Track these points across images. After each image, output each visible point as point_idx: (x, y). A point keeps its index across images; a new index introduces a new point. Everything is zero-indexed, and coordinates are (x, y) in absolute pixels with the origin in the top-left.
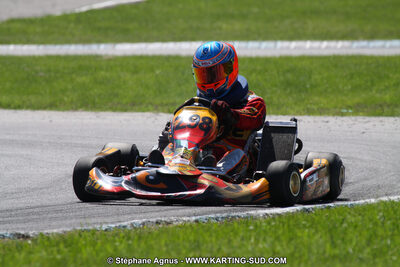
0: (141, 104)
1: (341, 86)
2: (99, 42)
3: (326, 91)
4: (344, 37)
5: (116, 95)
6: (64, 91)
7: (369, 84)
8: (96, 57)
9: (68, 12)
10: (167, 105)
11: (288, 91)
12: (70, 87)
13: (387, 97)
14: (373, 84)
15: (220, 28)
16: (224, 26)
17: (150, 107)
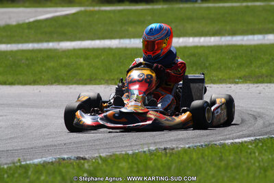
0: (95, 79)
1: (229, 65)
2: (48, 41)
3: (220, 68)
4: (214, 34)
5: (78, 74)
6: (41, 72)
7: (249, 62)
8: (55, 50)
9: (21, 22)
10: (113, 79)
11: (194, 68)
12: (44, 69)
13: (264, 71)
14: (251, 63)
15: (127, 30)
16: (130, 29)
17: (103, 82)
